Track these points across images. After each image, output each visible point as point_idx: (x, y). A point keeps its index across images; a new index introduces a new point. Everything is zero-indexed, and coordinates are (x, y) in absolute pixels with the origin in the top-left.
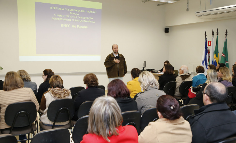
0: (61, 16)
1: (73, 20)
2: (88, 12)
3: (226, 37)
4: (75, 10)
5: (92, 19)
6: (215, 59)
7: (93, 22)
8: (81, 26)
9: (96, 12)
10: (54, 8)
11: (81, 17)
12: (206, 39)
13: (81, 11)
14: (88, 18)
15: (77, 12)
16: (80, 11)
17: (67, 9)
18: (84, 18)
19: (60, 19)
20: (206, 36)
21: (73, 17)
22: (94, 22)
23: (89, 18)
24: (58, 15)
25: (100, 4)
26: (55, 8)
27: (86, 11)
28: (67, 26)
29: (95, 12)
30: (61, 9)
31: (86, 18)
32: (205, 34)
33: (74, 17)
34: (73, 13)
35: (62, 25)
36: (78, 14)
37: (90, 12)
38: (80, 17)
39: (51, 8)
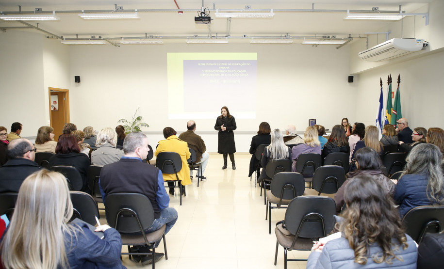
1: (223, 75)
2: (240, 64)
3: (399, 85)
4: (225, 64)
5: (245, 71)
6: (386, 117)
8: (232, 81)
9: (250, 64)
10: (202, 64)
11: (232, 71)
12: (382, 89)
13: (232, 64)
14: (240, 71)
15: (227, 66)
16: (230, 64)
17: (216, 64)
18: (236, 71)
20: (381, 85)
21: (223, 71)
22: (247, 75)
23: (242, 71)
25: (256, 54)
27: (237, 64)
28: (215, 82)
29: (248, 64)
30: (209, 64)
31: (238, 71)
32: (381, 82)
34: (223, 68)
36: (229, 68)
37: (243, 64)
39: (199, 64)
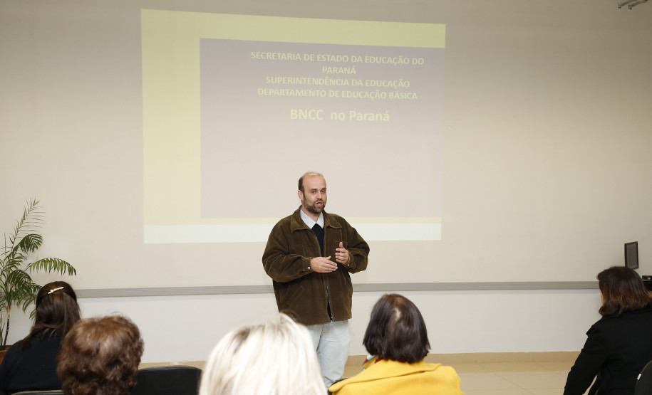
0: (290, 80)
1: (336, 94)
2: (390, 60)
4: (342, 59)
5: (407, 84)
7: (410, 96)
8: (365, 115)
9: (421, 61)
10: (265, 56)
11: (364, 83)
13: (364, 59)
14: (390, 84)
15: (349, 65)
16: (360, 59)
17: (311, 57)
18: (376, 83)
19: (285, 92)
21: (334, 82)
22: (415, 96)
23: (397, 84)
24: (278, 80)
25: (441, 28)
26: (269, 55)
27: (382, 60)
28: (313, 115)
29: (418, 61)
30: (290, 56)
31: (382, 83)
33: (339, 82)
34: (335, 70)
35: (292, 114)
36: (354, 71)
37: (401, 61)
38: (360, 83)
39: (256, 55)
